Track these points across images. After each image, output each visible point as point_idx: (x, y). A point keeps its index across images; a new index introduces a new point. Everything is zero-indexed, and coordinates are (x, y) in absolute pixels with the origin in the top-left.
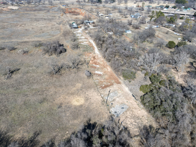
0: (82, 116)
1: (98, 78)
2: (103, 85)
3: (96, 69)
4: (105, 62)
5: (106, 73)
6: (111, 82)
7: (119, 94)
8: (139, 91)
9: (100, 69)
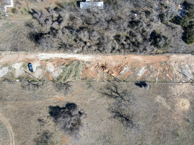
1: (151, 76)
2: (168, 75)
3: (132, 72)
4: (118, 56)
5: (145, 64)
6: (163, 65)
7: (187, 66)
8: (188, 45)
9: (134, 68)
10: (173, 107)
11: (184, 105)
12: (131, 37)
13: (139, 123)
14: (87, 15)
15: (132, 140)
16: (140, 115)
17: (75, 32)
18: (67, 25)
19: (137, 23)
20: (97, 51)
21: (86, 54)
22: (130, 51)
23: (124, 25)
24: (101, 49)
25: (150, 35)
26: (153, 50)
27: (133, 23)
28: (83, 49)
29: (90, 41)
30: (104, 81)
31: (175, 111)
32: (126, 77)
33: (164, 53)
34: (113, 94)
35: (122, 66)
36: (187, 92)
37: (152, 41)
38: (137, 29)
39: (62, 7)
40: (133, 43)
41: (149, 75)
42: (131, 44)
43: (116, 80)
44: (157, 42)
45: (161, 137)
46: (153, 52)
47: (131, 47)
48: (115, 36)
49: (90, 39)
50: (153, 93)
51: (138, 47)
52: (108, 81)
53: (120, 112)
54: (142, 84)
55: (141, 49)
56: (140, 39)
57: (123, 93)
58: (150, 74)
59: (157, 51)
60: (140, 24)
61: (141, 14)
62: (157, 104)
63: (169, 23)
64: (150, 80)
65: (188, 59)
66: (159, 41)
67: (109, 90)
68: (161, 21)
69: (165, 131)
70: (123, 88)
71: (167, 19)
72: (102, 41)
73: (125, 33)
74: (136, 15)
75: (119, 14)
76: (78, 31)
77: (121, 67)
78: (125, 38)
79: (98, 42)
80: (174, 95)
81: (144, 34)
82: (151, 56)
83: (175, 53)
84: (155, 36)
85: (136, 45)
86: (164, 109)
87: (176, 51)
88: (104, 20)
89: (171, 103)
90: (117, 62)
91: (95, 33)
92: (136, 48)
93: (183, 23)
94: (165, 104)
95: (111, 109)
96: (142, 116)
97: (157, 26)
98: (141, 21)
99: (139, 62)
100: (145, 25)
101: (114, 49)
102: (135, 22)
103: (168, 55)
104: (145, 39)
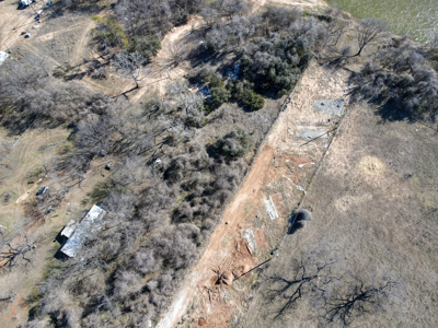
0: (384, 137)
1: (289, 195)
2: (301, 166)
3: (263, 226)
4: (214, 235)
5: (259, 194)
6: (277, 164)
7: (300, 127)
8: (264, 109)
9: (256, 219)
10: (369, 189)
11: (372, 167)
12: (193, 191)
13: (380, 273)
14: (94, 251)
15: (416, 313)
16: (364, 262)
17: (107, 299)
18: (81, 310)
19: (174, 166)
20: (178, 274)
21: (170, 302)
22: (218, 207)
23: (163, 191)
24: (179, 262)
25: (210, 156)
26: (241, 167)
27: (169, 174)
28: (155, 304)
29: (147, 277)
30: (251, 299)
31: (380, 189)
32: (266, 244)
33: (255, 151)
34: (289, 293)
35: (238, 240)
36: (349, 150)
37: (222, 158)
38: (184, 173)
39: (41, 296)
40: (206, 193)
41: (284, 197)
42: (207, 198)
43: (261, 270)
44: (230, 152)
45: (430, 244)
46: (244, 168)
47: (211, 202)
48: (173, 218)
49: (144, 275)
50: (324, 208)
51: (218, 188)
52: (255, 287)
53: (338, 302)
54: (296, 221)
55: (226, 184)
56: (206, 177)
57: (297, 269)
58: (283, 195)
59: (245, 161)
60: (180, 163)
61: (162, 152)
62: (352, 214)
63: (209, 117)
64: (295, 202)
65: (287, 120)
66: (230, 147)
67: (277, 298)
68: (198, 127)
69: (417, 230)
70: (287, 263)
71: (200, 117)
72: (165, 251)
73: (179, 197)
74: (158, 161)
75: (137, 189)
76: (110, 292)
77: (241, 243)
78: (187, 204)
79: (161, 260)
80: (346, 175)
81: (201, 165)
82: (250, 175)
83: (266, 134)
84: (216, 149)
85: (212, 190)
86: (368, 206)
87: (265, 130)
88: (128, 223)
89: (359, 188)
90: (224, 245)
91: (140, 257)
92: (219, 193)
93: (221, 98)
94: (357, 200)
95: (324, 321)
96: (367, 260)
97: (202, 138)
98: (175, 157)
99: (248, 203)
100: (187, 156)
101: (194, 236)
102: (169, 169)
103: (262, 146)
104: (212, 169)
